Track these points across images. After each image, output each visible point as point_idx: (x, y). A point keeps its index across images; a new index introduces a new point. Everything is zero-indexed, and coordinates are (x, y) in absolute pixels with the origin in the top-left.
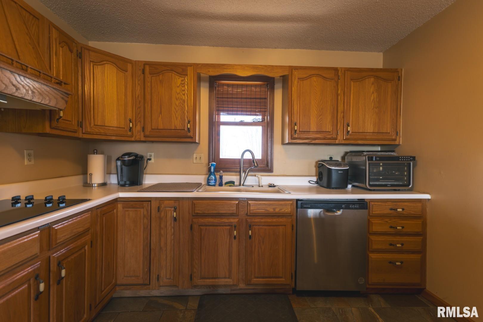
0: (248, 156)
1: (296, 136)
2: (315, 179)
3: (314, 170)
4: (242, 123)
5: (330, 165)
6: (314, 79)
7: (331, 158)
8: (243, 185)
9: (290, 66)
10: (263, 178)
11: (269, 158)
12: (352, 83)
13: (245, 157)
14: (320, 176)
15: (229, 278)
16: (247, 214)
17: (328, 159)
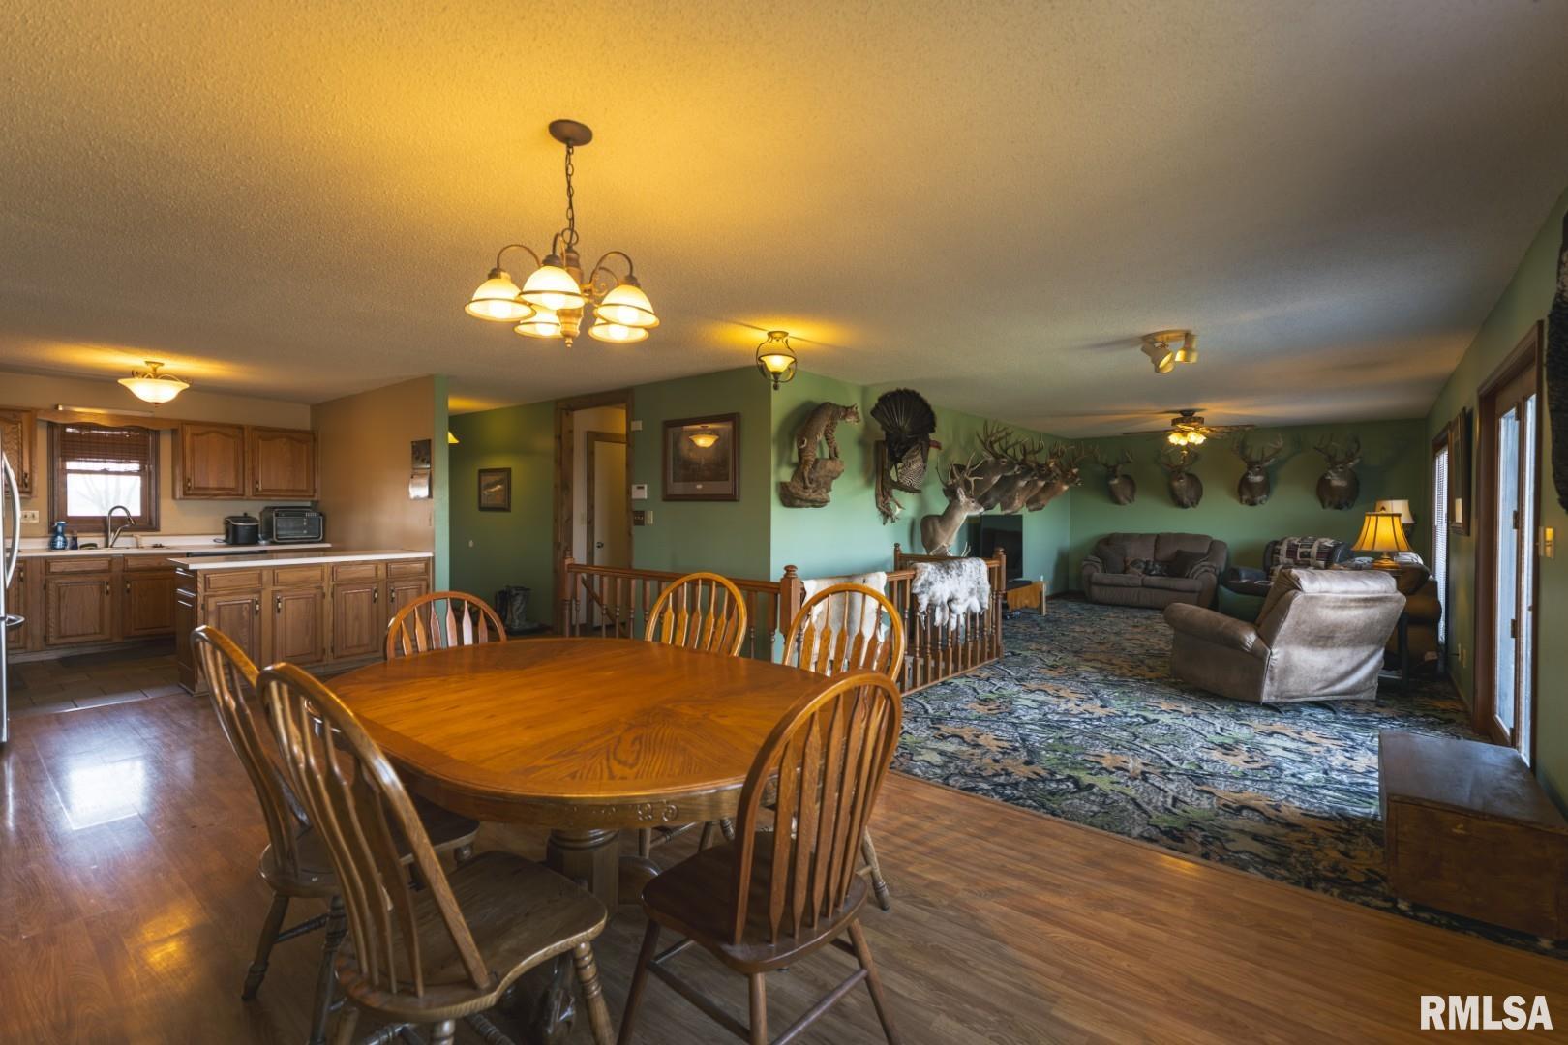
0: (120, 513)
1: (190, 492)
2: (223, 537)
3: (222, 528)
4: (105, 472)
5: (236, 521)
6: (213, 435)
7: (245, 514)
8: (112, 546)
9: (179, 420)
10: (144, 538)
11: (153, 515)
12: (261, 442)
13: (113, 514)
14: (227, 533)
15: (99, 633)
16: (124, 571)
17: (241, 514)
